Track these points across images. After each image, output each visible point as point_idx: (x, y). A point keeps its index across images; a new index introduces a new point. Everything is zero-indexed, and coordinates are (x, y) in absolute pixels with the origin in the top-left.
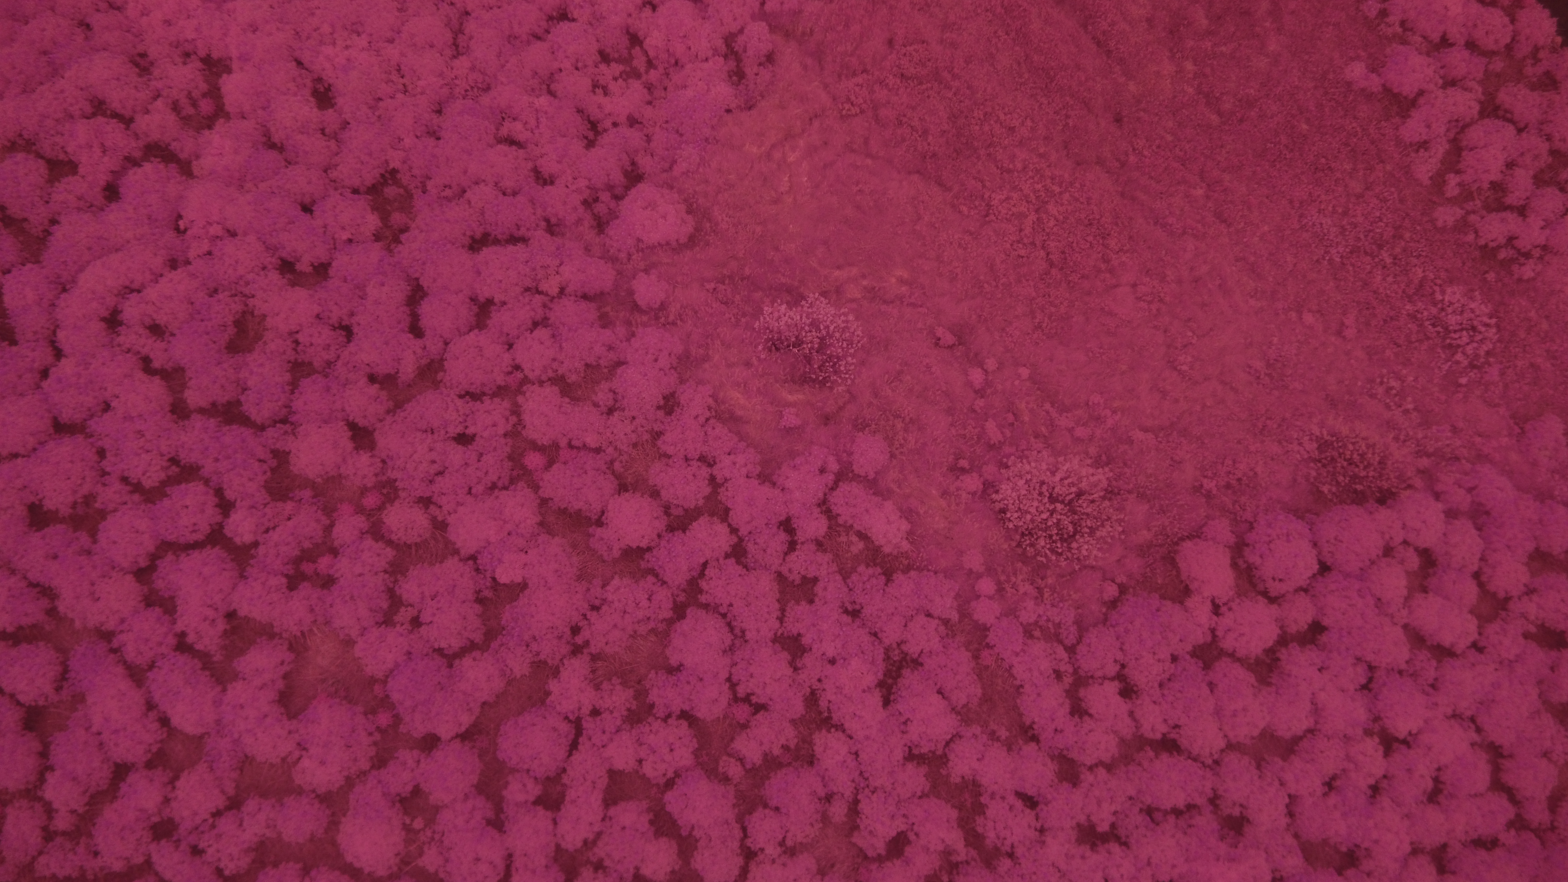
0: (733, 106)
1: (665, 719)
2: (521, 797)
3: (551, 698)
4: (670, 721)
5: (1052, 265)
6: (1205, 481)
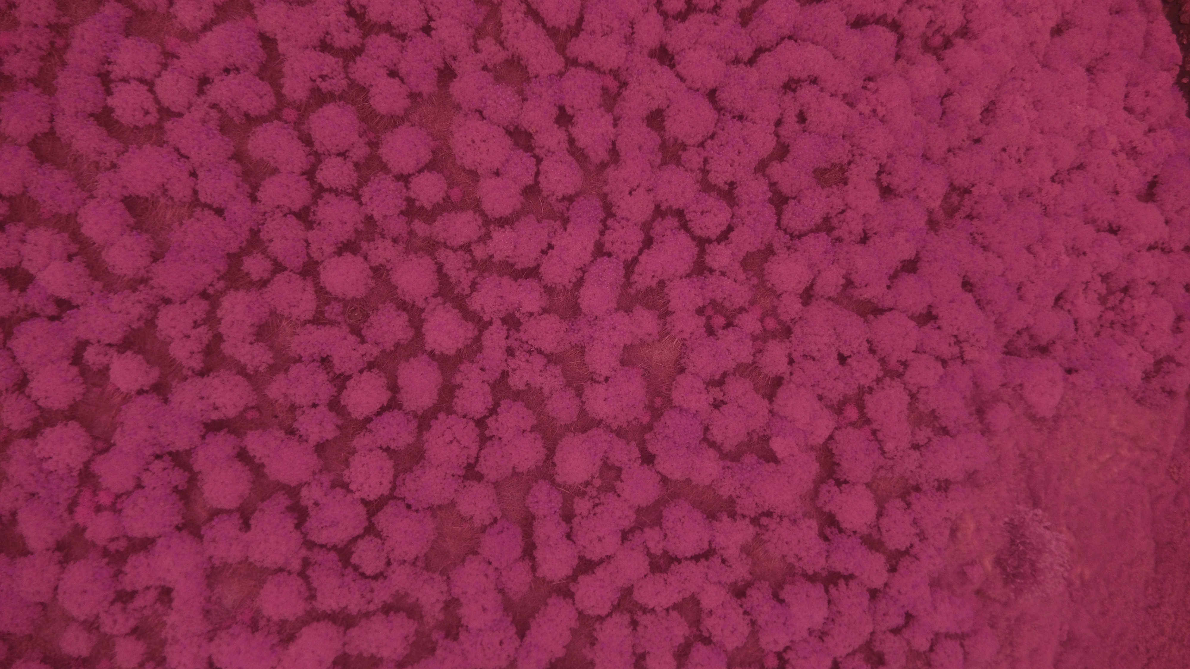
1: (746, 613)
2: (650, 544)
3: (717, 524)
4: (746, 617)
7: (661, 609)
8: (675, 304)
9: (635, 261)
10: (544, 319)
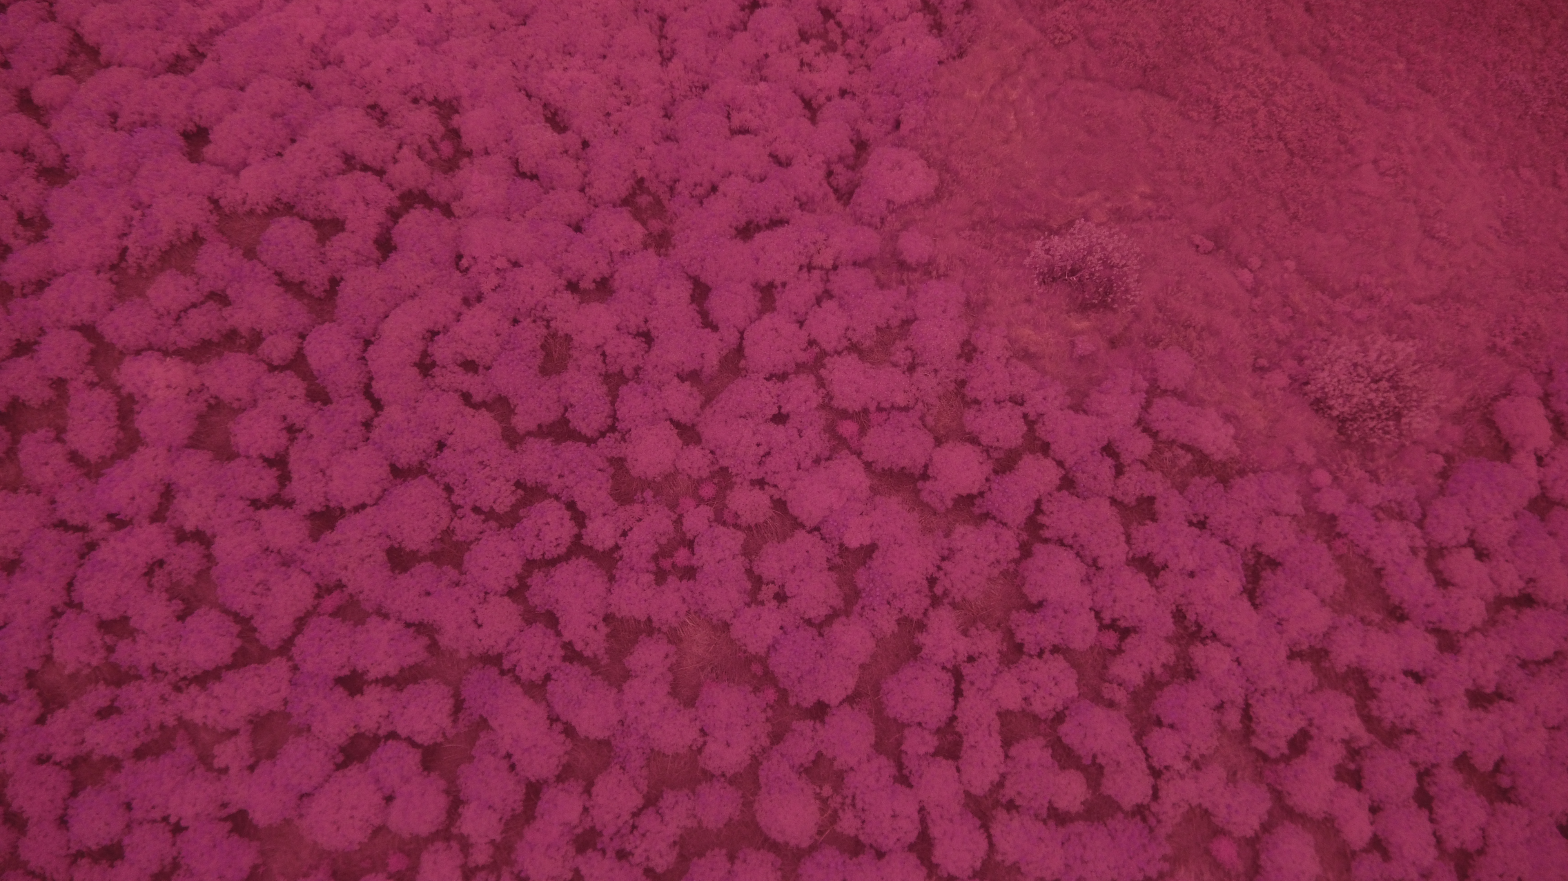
0: (943, 57)
1: (1040, 655)
2: (922, 750)
3: (925, 650)
4: (1045, 656)
5: (1292, 153)
6: (1498, 340)
7: (1003, 766)
8: (639, 612)
9: (568, 646)
10: (597, 795)
